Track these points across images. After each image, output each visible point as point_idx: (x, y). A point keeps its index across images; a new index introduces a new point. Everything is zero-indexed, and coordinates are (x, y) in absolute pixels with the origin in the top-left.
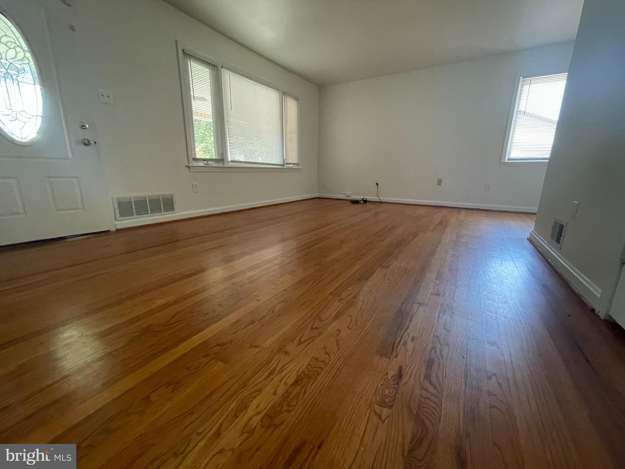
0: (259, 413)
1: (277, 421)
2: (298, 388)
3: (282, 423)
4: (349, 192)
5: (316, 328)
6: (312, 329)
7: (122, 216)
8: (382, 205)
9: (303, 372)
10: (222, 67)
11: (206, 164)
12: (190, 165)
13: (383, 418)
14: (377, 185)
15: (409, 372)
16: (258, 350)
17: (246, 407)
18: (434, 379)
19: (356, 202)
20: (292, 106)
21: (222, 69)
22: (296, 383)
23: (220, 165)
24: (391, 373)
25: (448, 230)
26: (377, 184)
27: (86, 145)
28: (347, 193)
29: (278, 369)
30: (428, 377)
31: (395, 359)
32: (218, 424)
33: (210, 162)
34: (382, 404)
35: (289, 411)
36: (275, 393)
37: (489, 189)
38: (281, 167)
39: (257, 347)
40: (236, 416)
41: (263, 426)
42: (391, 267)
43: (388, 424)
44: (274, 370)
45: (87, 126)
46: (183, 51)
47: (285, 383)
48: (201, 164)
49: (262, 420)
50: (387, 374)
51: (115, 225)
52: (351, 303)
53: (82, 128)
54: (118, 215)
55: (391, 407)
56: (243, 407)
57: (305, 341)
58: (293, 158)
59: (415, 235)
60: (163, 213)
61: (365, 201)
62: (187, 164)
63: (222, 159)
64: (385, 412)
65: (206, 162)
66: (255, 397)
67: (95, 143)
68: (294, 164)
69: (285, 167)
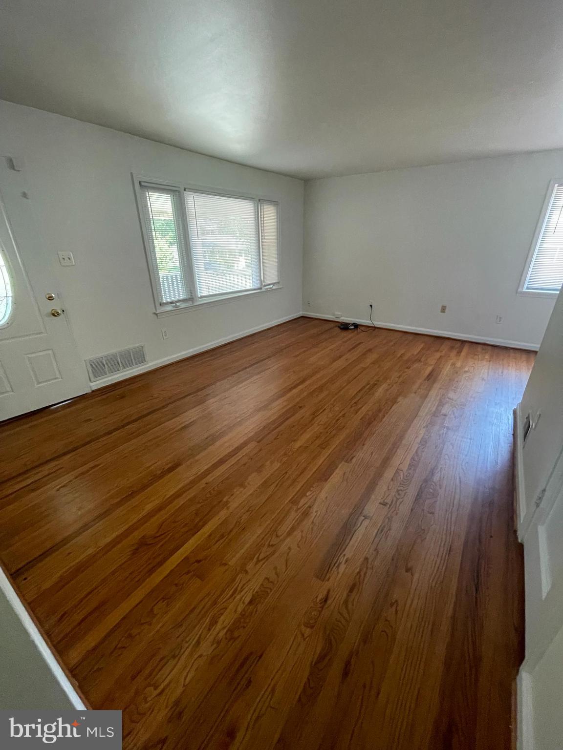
0: (224, 628)
1: (236, 634)
2: (251, 607)
3: (239, 637)
4: (338, 313)
5: (273, 546)
6: (269, 546)
7: (95, 377)
8: (377, 330)
9: (257, 592)
10: (185, 190)
11: (174, 307)
12: (157, 313)
13: (305, 637)
15: (334, 596)
16: (227, 567)
17: (216, 622)
18: (350, 606)
19: (345, 327)
20: (270, 214)
21: (185, 192)
22: (251, 602)
23: (189, 304)
24: (320, 597)
26: (371, 306)
27: (54, 315)
28: (336, 313)
29: (239, 589)
30: (346, 602)
31: (327, 583)
32: (198, 636)
33: (178, 304)
34: (307, 625)
35: (244, 627)
36: (236, 611)
37: (500, 321)
38: (259, 291)
39: (225, 564)
40: (209, 630)
41: (226, 639)
42: (354, 460)
43: (307, 641)
44: (236, 589)
45: (53, 295)
46: (140, 182)
47: (243, 603)
48: (169, 308)
49: (226, 633)
50: (317, 597)
51: (91, 387)
52: (306, 514)
53: (50, 300)
54: (91, 376)
55: (312, 627)
56: (213, 622)
57: (262, 560)
58: (272, 276)
59: (394, 401)
60: (135, 366)
61: (356, 326)
62: (155, 311)
63: (191, 297)
64: (307, 631)
65: (174, 304)
66: (222, 614)
67: (63, 311)
68: (273, 284)
69: (263, 290)
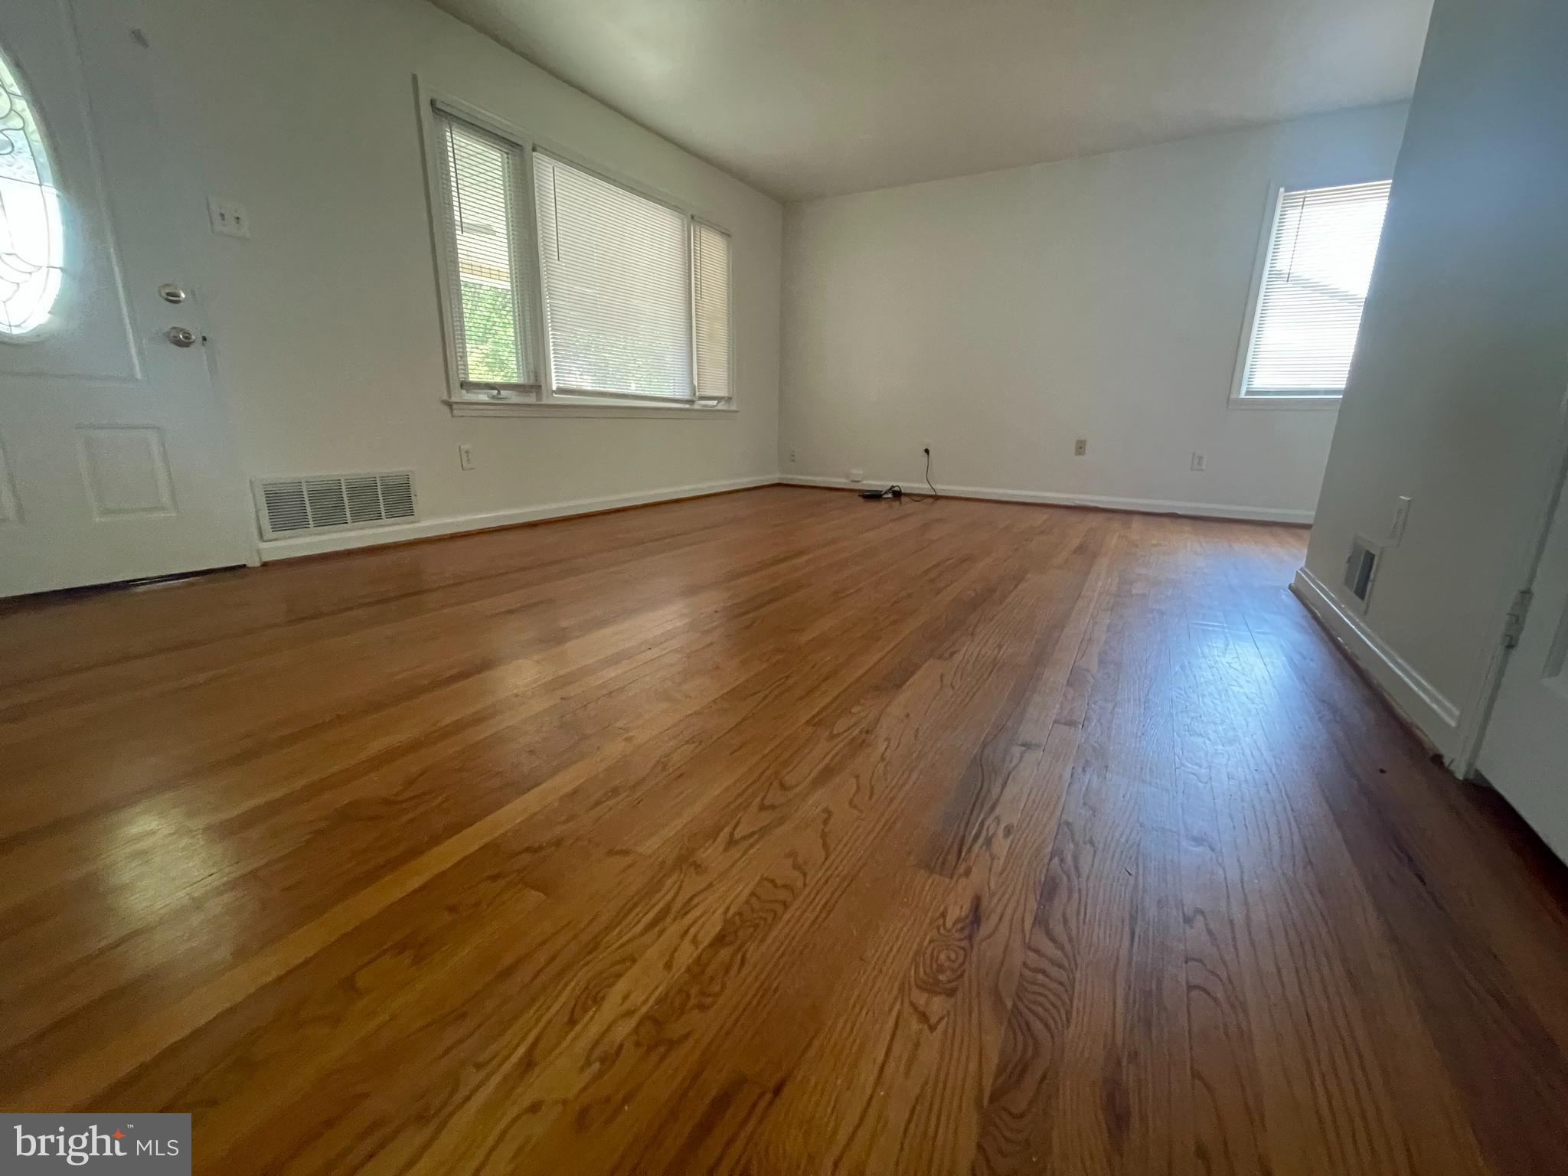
0: (629, 1013)
1: (676, 1030)
2: (725, 953)
3: (687, 1036)
4: (857, 472)
5: (773, 807)
6: (762, 807)
7: (275, 529)
8: (940, 502)
9: (740, 914)
10: (534, 150)
11: (493, 397)
12: (454, 399)
13: (933, 1020)
14: (925, 454)
15: (999, 910)
16: (628, 860)
17: (598, 1000)
18: (1058, 929)
19: (874, 496)
20: (713, 251)
21: (534, 154)
22: (720, 940)
23: (531, 399)
24: (954, 913)
25: (1102, 565)
26: (927, 451)
27: (179, 343)
28: (854, 471)
29: (675, 908)
30: (1041, 921)
31: (963, 880)
32: (530, 1039)
33: (504, 393)
34: (931, 987)
35: (702, 1007)
36: (668, 966)
37: (1199, 463)
38: (687, 406)
39: (625, 853)
40: (572, 1022)
41: (638, 1044)
42: (958, 657)
43: (945, 1032)
44: (666, 910)
45: (183, 295)
46: (433, 103)
47: (695, 941)
48: (483, 397)
49: (636, 1030)
50: (943, 915)
51: (259, 552)
52: (859, 745)
53: (171, 301)
54: (266, 525)
55: (951, 993)
56: (593, 997)
57: (744, 838)
58: (716, 383)
59: (1019, 578)
60: (385, 521)
61: (897, 494)
62: (445, 397)
63: (535, 385)
64: (938, 1005)
65: (495, 392)
66: (619, 976)
67: (204, 339)
68: (719, 399)
69: (696, 406)
